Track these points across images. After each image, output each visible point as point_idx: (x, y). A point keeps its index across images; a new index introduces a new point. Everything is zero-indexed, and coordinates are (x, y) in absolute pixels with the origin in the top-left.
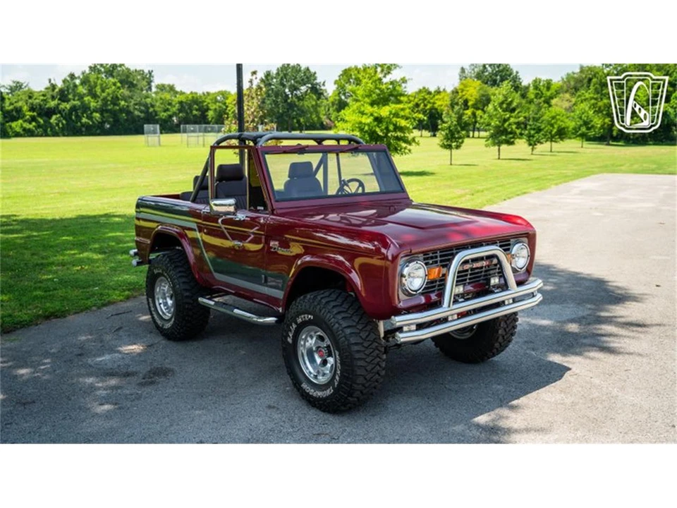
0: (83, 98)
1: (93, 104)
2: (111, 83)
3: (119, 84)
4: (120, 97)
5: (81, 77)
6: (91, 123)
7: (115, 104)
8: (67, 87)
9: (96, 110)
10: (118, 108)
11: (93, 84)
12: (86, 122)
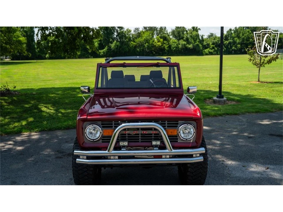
0: (234, 38)
1: (238, 41)
2: (247, 31)
3: (250, 32)
4: (250, 37)
5: (235, 29)
6: (236, 49)
7: (247, 41)
8: (228, 34)
9: (239, 44)
10: (249, 42)
11: (239, 32)
12: (234, 49)
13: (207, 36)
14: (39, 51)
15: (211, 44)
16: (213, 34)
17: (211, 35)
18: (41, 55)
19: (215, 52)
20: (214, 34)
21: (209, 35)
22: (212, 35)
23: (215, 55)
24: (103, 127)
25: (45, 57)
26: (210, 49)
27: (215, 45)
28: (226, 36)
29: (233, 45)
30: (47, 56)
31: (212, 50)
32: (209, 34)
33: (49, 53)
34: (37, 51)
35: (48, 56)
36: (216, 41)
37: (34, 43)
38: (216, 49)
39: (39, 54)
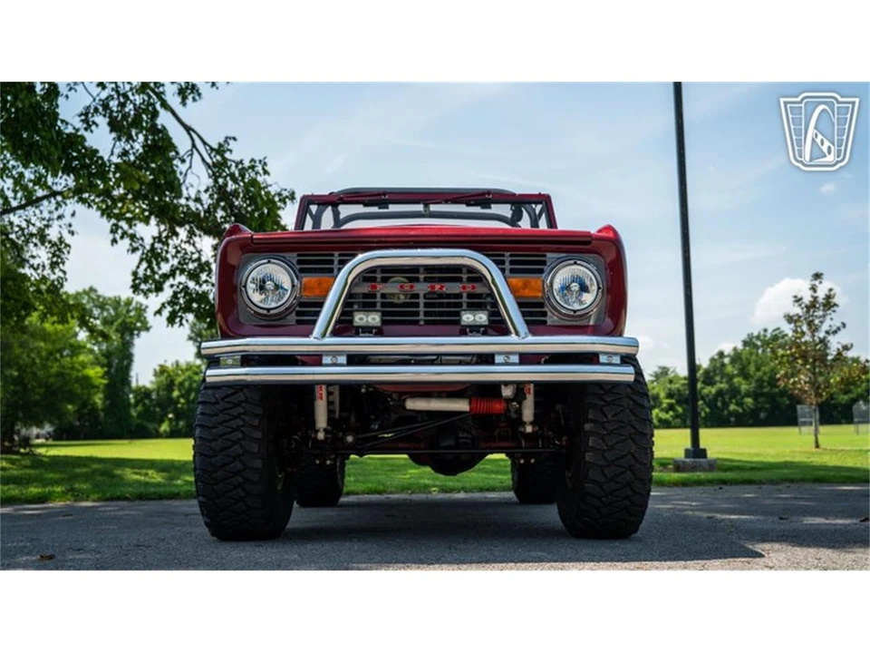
0: (732, 379)
1: (744, 387)
5: (732, 354)
7: (773, 386)
8: (714, 367)
9: (747, 394)
10: (777, 390)
11: (745, 361)
12: (734, 410)
13: (651, 375)
14: (140, 415)
15: (662, 395)
16: (668, 369)
17: (662, 373)
18: (146, 423)
19: (678, 420)
20: (671, 370)
21: (656, 373)
22: (664, 371)
23: (679, 427)
24: (302, 271)
25: (157, 432)
26: (662, 410)
27: (676, 397)
28: (707, 372)
29: (731, 399)
30: (164, 427)
31: (667, 412)
32: (656, 369)
33: (170, 419)
34: (134, 413)
35: (168, 429)
36: (677, 386)
37: (126, 390)
38: (680, 410)
39: (139, 421)
